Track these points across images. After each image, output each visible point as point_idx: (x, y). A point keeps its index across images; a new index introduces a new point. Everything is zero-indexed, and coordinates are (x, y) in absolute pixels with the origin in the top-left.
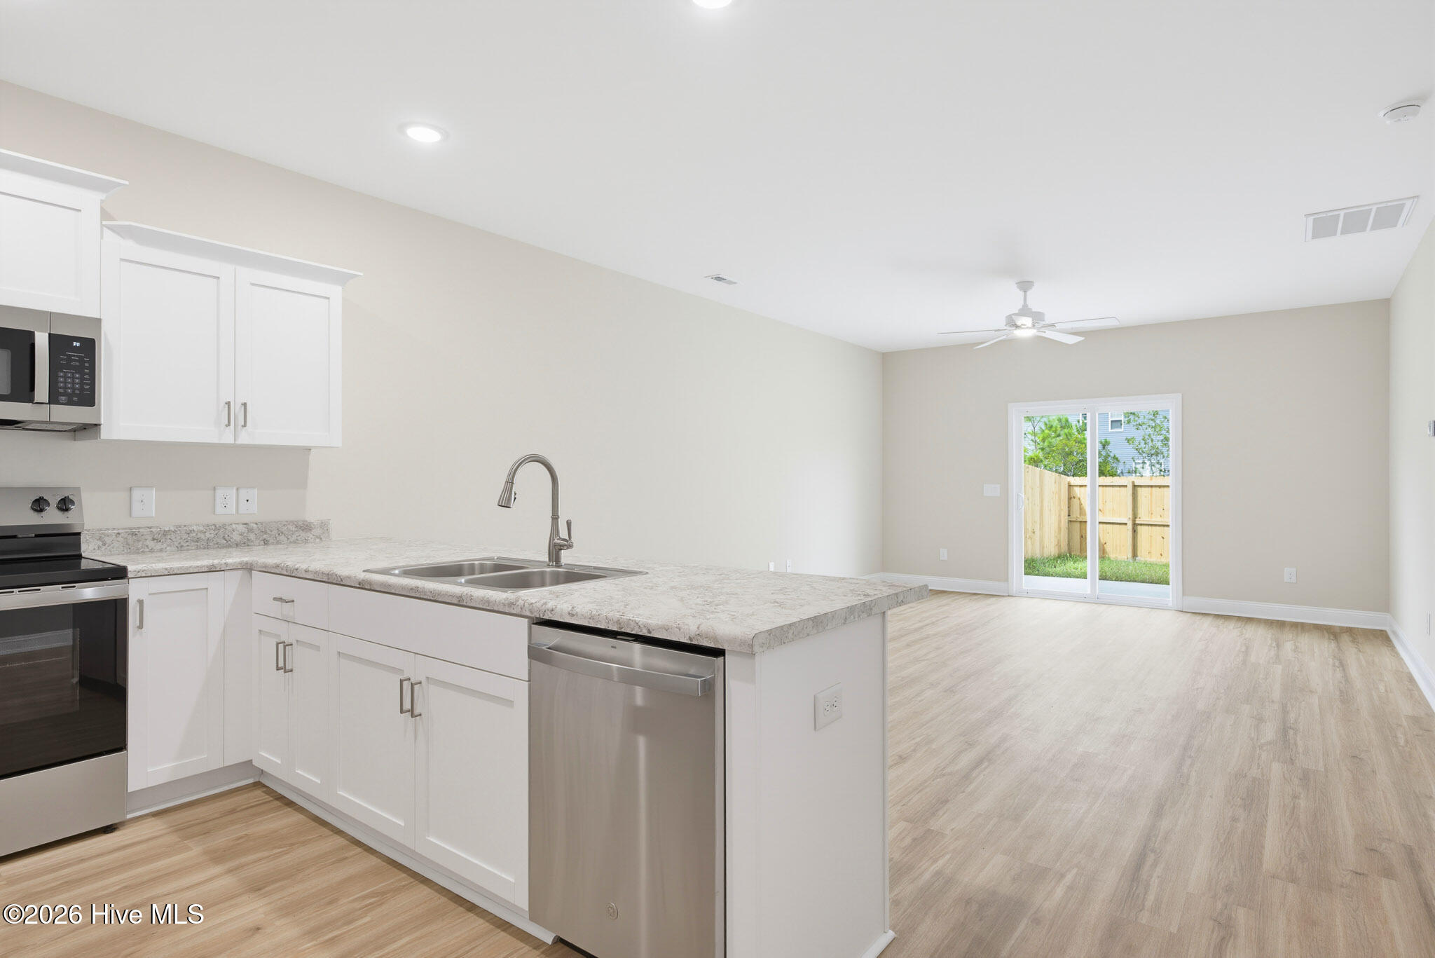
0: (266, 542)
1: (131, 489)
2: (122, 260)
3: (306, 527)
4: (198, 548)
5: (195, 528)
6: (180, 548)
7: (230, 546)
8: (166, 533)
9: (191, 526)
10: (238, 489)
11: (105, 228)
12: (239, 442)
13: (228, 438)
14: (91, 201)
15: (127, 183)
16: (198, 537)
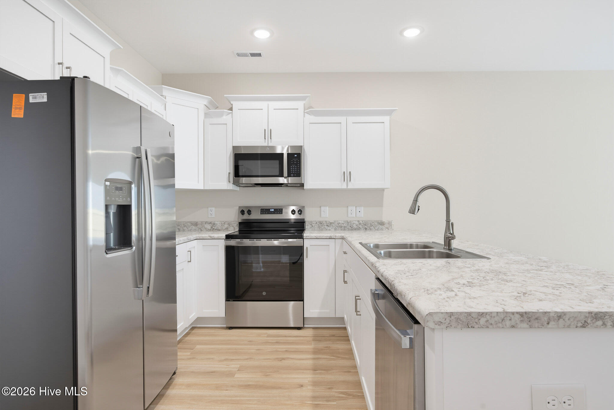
0: (366, 229)
1: (321, 207)
2: (310, 123)
3: (382, 223)
4: (341, 230)
5: (340, 222)
6: (335, 229)
7: (352, 230)
8: (331, 223)
9: (339, 221)
10: (356, 207)
11: (306, 114)
12: (349, 187)
13: (344, 186)
14: (300, 105)
15: (310, 95)
16: (341, 225)
